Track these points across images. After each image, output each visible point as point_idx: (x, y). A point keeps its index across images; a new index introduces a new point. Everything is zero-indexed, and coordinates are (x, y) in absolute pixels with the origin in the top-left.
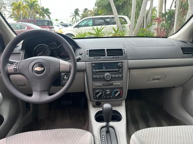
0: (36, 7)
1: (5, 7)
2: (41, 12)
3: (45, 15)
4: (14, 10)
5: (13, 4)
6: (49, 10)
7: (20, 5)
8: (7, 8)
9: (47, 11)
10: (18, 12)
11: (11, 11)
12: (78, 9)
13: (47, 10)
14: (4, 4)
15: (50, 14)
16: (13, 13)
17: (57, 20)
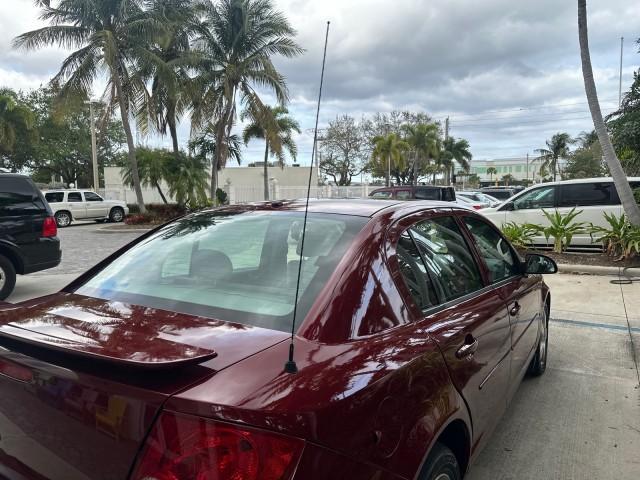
0: (430, 142)
1: (357, 148)
2: (443, 153)
3: (454, 160)
4: (375, 154)
5: (374, 141)
6: (467, 146)
7: (390, 143)
8: (361, 148)
9: (459, 149)
10: (384, 158)
11: (370, 154)
12: (564, 136)
13: (463, 145)
14: (356, 140)
16: (375, 161)
17: (491, 170)
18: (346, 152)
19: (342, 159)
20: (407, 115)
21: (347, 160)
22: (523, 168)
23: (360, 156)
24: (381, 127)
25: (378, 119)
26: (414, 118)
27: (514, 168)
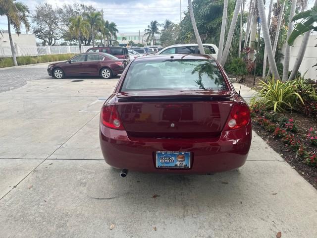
0: (99, 22)
1: (56, 24)
2: (105, 29)
3: (110, 33)
6: (116, 26)
7: (79, 21)
8: (59, 24)
9: (112, 27)
12: (155, 22)
13: (113, 25)
15: (117, 32)
16: (71, 31)
17: (124, 38)
18: (50, 25)
19: (48, 29)
20: (83, 6)
21: (51, 29)
22: (137, 38)
23: (58, 28)
24: (69, 12)
25: (66, 7)
26: (87, 8)
27: (133, 38)
